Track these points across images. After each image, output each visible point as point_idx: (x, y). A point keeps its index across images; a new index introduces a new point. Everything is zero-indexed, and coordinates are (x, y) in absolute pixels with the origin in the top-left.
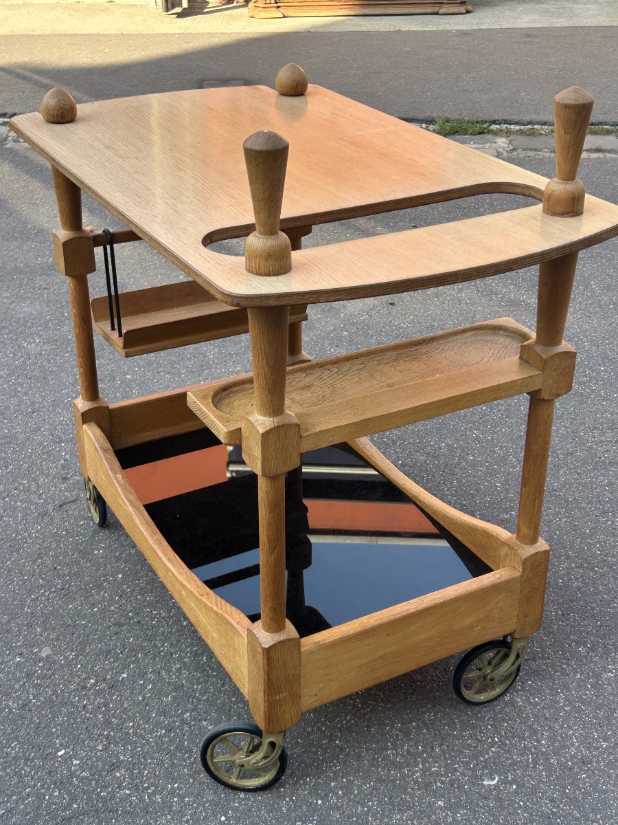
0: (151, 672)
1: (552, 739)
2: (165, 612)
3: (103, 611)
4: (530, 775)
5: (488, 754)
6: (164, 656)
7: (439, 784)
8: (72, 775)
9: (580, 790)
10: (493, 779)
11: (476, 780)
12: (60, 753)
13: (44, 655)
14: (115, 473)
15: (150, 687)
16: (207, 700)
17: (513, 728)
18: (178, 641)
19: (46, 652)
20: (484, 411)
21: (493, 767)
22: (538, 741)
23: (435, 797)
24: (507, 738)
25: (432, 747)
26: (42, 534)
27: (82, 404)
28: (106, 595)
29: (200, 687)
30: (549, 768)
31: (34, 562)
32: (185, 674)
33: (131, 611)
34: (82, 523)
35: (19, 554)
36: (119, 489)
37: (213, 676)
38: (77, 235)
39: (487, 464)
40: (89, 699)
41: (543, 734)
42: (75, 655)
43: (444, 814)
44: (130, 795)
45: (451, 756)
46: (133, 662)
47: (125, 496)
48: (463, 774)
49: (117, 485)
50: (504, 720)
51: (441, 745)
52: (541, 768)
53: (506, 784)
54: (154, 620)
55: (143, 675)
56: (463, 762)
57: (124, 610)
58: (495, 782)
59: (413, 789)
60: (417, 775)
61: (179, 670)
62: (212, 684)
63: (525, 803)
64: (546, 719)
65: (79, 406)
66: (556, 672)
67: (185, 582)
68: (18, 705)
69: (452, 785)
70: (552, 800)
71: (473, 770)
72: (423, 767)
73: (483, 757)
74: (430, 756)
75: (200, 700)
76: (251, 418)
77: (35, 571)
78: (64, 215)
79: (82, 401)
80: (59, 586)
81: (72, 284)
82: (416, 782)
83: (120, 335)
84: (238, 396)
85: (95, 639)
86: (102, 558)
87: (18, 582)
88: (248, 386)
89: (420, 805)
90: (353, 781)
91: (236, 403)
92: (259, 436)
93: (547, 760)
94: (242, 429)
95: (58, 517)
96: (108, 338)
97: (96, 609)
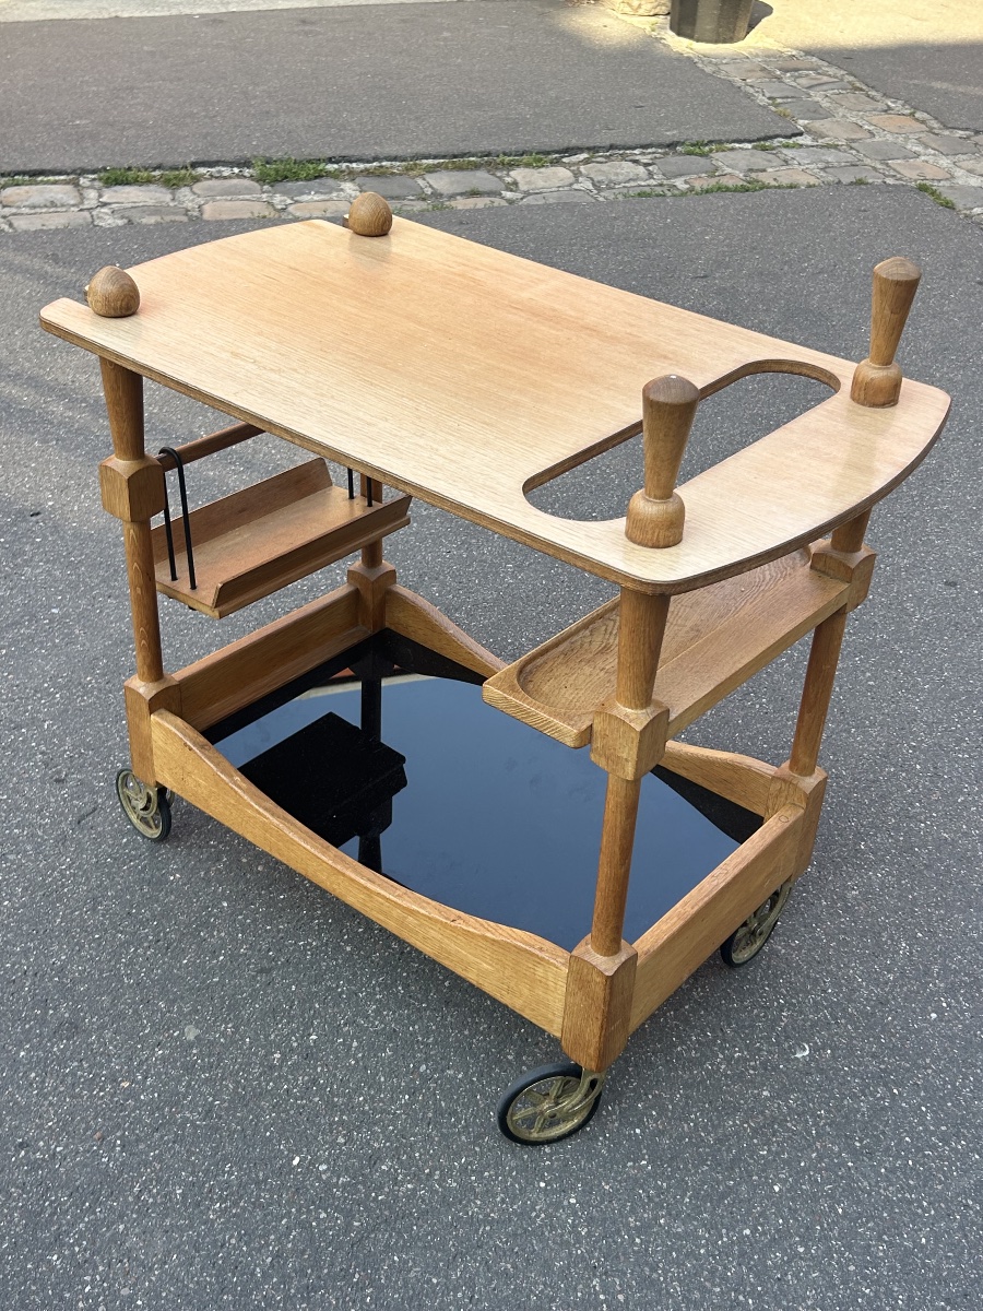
0: (345, 1024)
1: (837, 984)
2: (314, 940)
3: (233, 957)
4: (837, 1034)
5: (783, 1021)
6: (348, 998)
7: (752, 1072)
8: (328, 1185)
9: (894, 1036)
10: (804, 1049)
11: (786, 1055)
12: (296, 1162)
13: (191, 1037)
14: (230, 776)
15: (355, 1044)
16: (436, 1042)
17: (791, 984)
18: (354, 974)
19: (191, 1033)
20: (545, 585)
21: (799, 1034)
22: (825, 991)
23: (755, 1088)
24: (792, 997)
25: (722, 1030)
26: (79, 868)
27: (144, 688)
28: (223, 934)
29: (416, 1027)
30: (850, 1019)
31: (94, 909)
32: (388, 1015)
33: (269, 950)
34: (125, 840)
35: (64, 904)
36: (246, 797)
37: (425, 1009)
38: (142, 466)
40: (287, 1080)
41: (825, 982)
42: (233, 1027)
43: (776, 1105)
44: (414, 1189)
45: (747, 1035)
46: (314, 1017)
47: (260, 806)
48: (770, 1052)
49: (239, 791)
50: (776, 976)
51: (729, 1025)
52: (843, 1021)
53: (819, 1051)
54: (306, 955)
55: (337, 1031)
56: (761, 1038)
57: (259, 950)
58: (807, 1052)
59: (728, 1086)
60: (723, 1067)
61: (378, 1012)
62: (429, 1019)
63: (849, 1068)
64: (819, 962)
65: (141, 691)
66: (799, 904)
67: (414, 907)
68: (199, 1114)
69: (766, 1069)
70: (874, 1056)
71: (778, 1044)
72: (724, 1056)
73: (780, 1026)
74: (724, 1041)
75: (428, 1045)
76: (615, 713)
77: (103, 924)
78: (125, 439)
79: (143, 683)
80: (151, 938)
81: (132, 531)
82: (726, 1076)
83: (194, 587)
84: (538, 677)
85: (245, 998)
86: (185, 885)
87: (89, 945)
88: (539, 661)
89: (745, 1103)
90: (660, 1095)
91: (545, 688)
92: (633, 735)
93: (844, 1010)
94: (594, 726)
95: (86, 839)
96: (175, 594)
97: (222, 958)
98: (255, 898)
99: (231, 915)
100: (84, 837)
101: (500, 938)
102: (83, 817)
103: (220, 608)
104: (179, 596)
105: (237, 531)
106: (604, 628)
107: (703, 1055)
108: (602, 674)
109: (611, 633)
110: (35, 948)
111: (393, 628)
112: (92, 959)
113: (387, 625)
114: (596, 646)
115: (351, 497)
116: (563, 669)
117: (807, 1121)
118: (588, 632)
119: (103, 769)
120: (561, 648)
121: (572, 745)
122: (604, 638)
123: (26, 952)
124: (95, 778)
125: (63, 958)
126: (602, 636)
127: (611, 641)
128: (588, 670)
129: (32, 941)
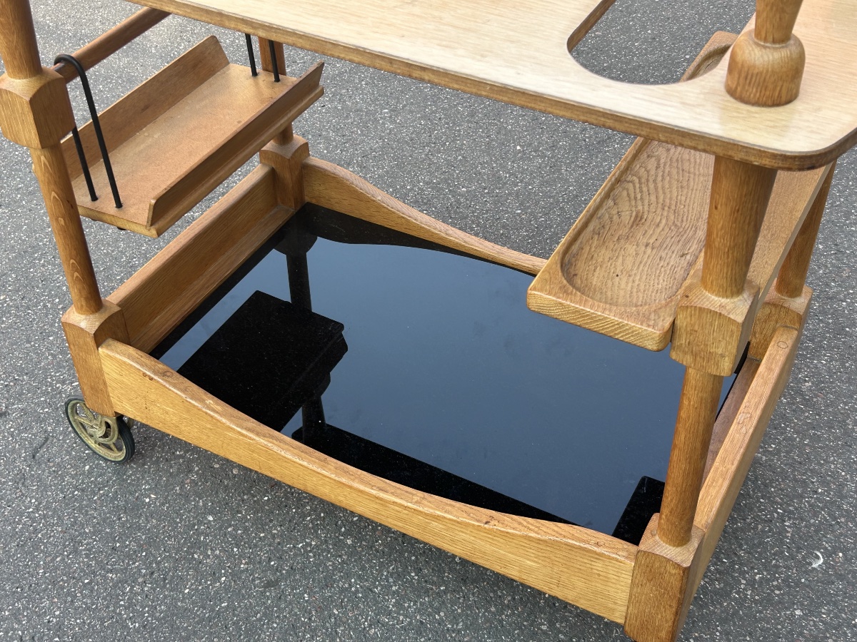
0: (370, 626)
1: (824, 483)
2: (312, 539)
3: (235, 575)
4: (841, 534)
5: (788, 532)
6: (365, 597)
7: (777, 592)
10: (818, 558)
11: (803, 566)
14: (202, 401)
16: (466, 627)
17: (782, 490)
18: (363, 569)
21: (808, 543)
22: (816, 492)
23: (787, 609)
24: (788, 505)
25: (735, 554)
26: (46, 508)
27: (86, 322)
28: (218, 552)
29: (442, 614)
30: (848, 516)
31: (75, 551)
32: (409, 607)
33: (270, 560)
34: (87, 467)
35: (42, 551)
36: (224, 420)
37: (445, 592)
39: (486, 191)
41: (813, 482)
43: (812, 623)
45: (760, 554)
46: (336, 625)
47: (242, 428)
48: (788, 568)
49: (216, 415)
50: (766, 486)
51: (740, 546)
52: (843, 520)
53: (831, 556)
54: (308, 558)
56: (774, 554)
57: (260, 563)
58: (822, 560)
59: (761, 612)
60: (749, 592)
61: (397, 604)
62: (453, 603)
64: (800, 463)
65: (83, 325)
67: (438, 513)
69: (789, 586)
71: (792, 557)
72: (746, 580)
73: (787, 537)
74: (741, 565)
75: (459, 631)
76: (706, 305)
77: (89, 566)
78: (17, 54)
79: (83, 317)
80: (144, 571)
81: (43, 158)
82: (756, 602)
83: (119, 205)
84: (581, 267)
85: (260, 620)
86: (163, 504)
87: (81, 592)
88: (575, 248)
89: (783, 627)
90: (701, 637)
91: (595, 281)
92: (734, 328)
93: (839, 507)
94: (678, 322)
95: (46, 473)
96: (101, 215)
97: (224, 579)
98: (239, 505)
99: (220, 529)
100: (44, 471)
101: (547, 538)
102: (36, 451)
103: (157, 226)
104: (105, 218)
105: (145, 132)
106: (625, 193)
107: (726, 584)
108: (649, 250)
109: (635, 198)
110: (26, 608)
111: (314, 201)
112: (88, 608)
113: (307, 199)
114: (627, 217)
115: (255, 73)
116: (604, 254)
117: (845, 633)
118: (610, 202)
119: (45, 393)
120: (591, 227)
121: (655, 348)
122: (630, 205)
123: (16, 615)
124: (38, 404)
125: (57, 613)
126: (627, 203)
127: (640, 208)
128: (631, 249)
129: (19, 600)
